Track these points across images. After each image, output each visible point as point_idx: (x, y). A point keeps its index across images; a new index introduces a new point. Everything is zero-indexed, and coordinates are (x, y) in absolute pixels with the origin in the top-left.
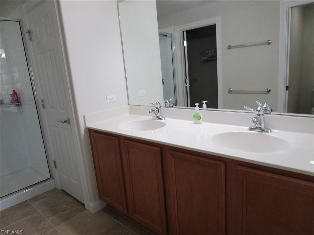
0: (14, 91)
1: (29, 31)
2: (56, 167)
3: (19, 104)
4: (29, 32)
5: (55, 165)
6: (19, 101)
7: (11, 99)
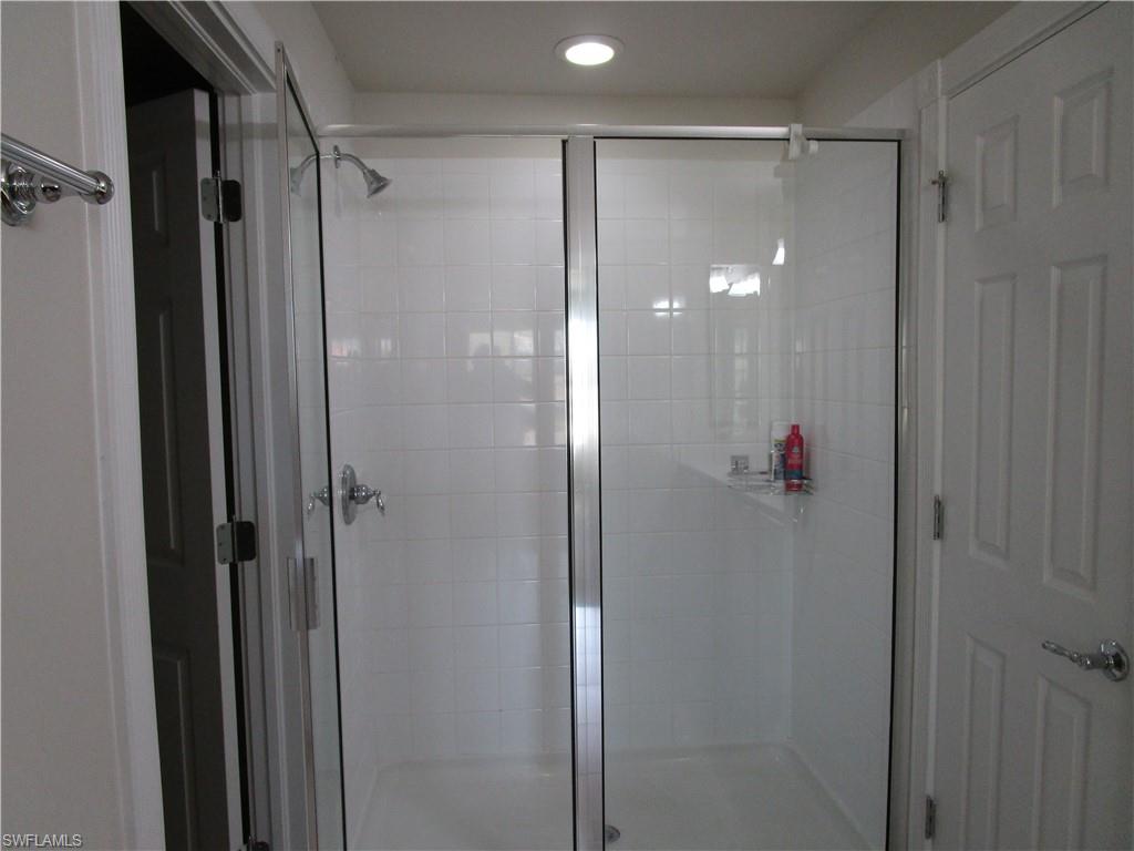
0: (795, 428)
1: (941, 176)
2: (930, 832)
3: (800, 486)
4: (943, 183)
5: (931, 820)
6: (804, 474)
7: (774, 458)
